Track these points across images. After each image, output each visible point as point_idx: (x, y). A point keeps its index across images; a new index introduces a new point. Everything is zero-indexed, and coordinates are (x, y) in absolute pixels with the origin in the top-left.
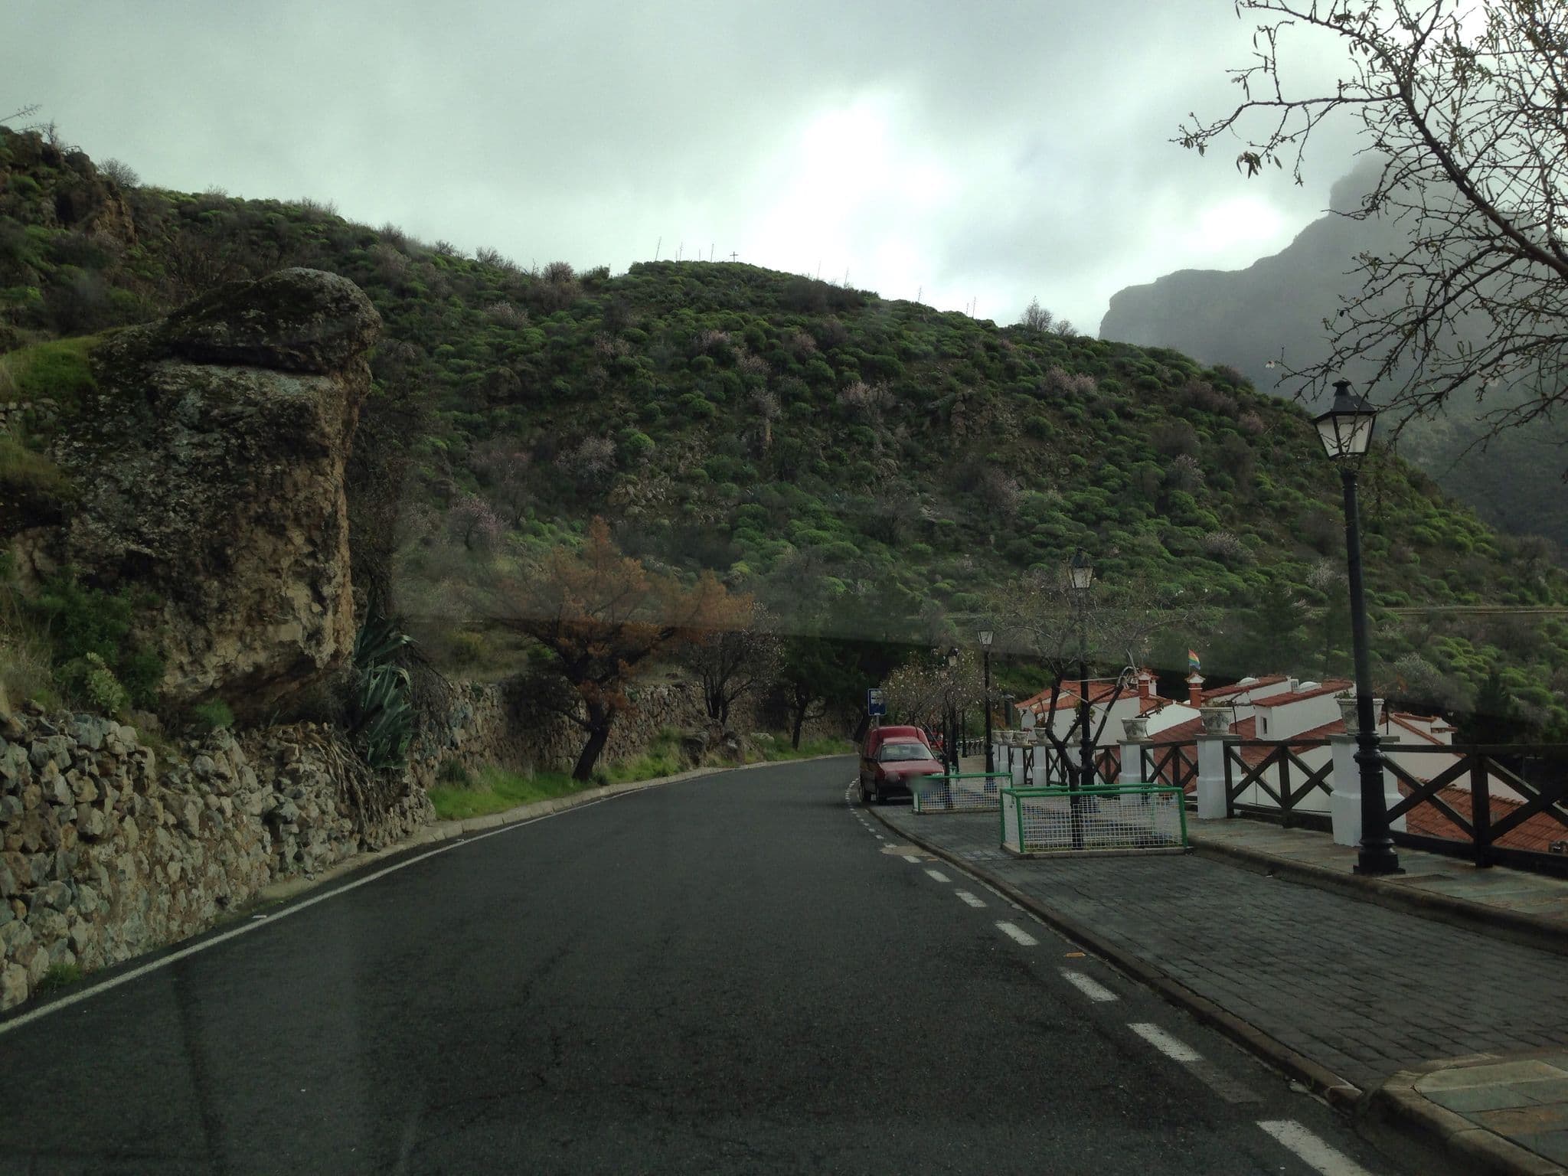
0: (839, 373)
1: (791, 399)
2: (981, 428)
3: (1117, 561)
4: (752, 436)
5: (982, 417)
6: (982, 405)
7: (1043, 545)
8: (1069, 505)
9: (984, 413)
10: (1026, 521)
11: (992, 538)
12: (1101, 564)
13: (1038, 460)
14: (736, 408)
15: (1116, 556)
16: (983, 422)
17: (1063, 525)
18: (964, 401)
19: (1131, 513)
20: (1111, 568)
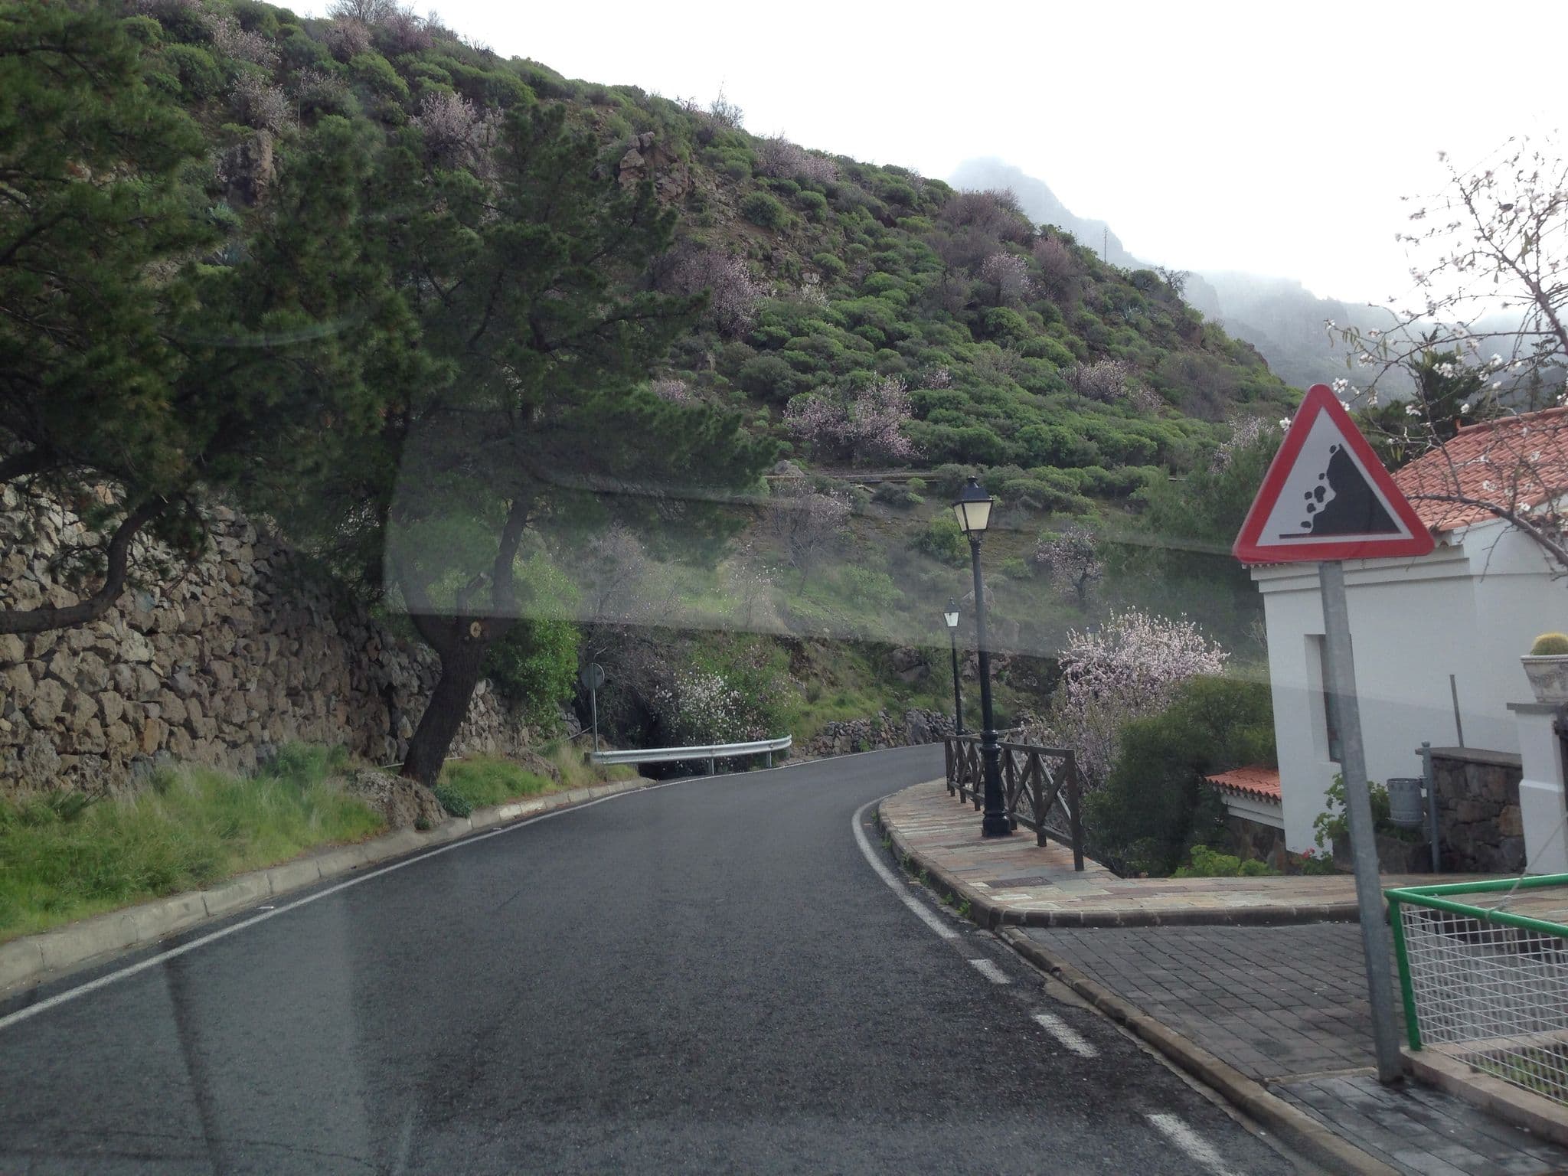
0: (415, 87)
1: (318, 110)
2: (671, 199)
3: (949, 391)
4: (233, 155)
5: (674, 181)
6: (672, 161)
7: (805, 368)
8: (838, 316)
9: (676, 175)
10: (768, 334)
11: (711, 358)
12: (923, 398)
13: (767, 258)
14: (204, 114)
15: (945, 385)
16: (674, 189)
17: (836, 340)
18: (642, 151)
19: (941, 333)
20: (942, 402)
